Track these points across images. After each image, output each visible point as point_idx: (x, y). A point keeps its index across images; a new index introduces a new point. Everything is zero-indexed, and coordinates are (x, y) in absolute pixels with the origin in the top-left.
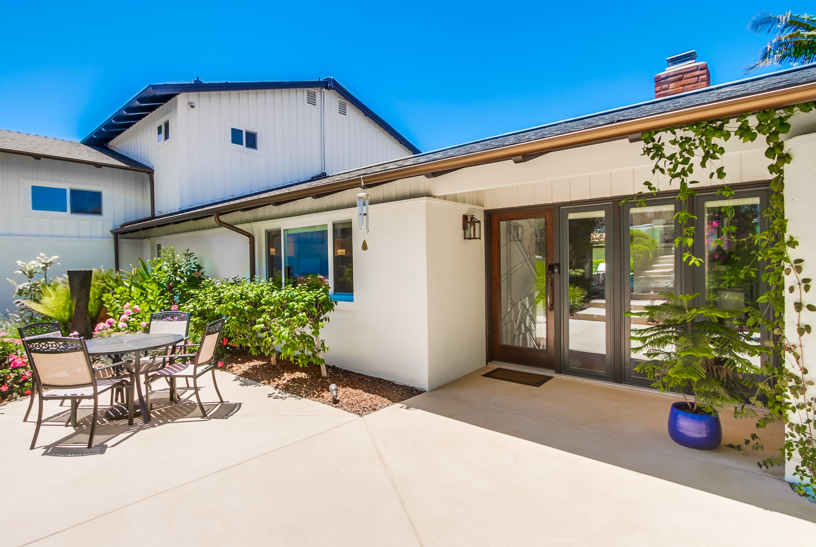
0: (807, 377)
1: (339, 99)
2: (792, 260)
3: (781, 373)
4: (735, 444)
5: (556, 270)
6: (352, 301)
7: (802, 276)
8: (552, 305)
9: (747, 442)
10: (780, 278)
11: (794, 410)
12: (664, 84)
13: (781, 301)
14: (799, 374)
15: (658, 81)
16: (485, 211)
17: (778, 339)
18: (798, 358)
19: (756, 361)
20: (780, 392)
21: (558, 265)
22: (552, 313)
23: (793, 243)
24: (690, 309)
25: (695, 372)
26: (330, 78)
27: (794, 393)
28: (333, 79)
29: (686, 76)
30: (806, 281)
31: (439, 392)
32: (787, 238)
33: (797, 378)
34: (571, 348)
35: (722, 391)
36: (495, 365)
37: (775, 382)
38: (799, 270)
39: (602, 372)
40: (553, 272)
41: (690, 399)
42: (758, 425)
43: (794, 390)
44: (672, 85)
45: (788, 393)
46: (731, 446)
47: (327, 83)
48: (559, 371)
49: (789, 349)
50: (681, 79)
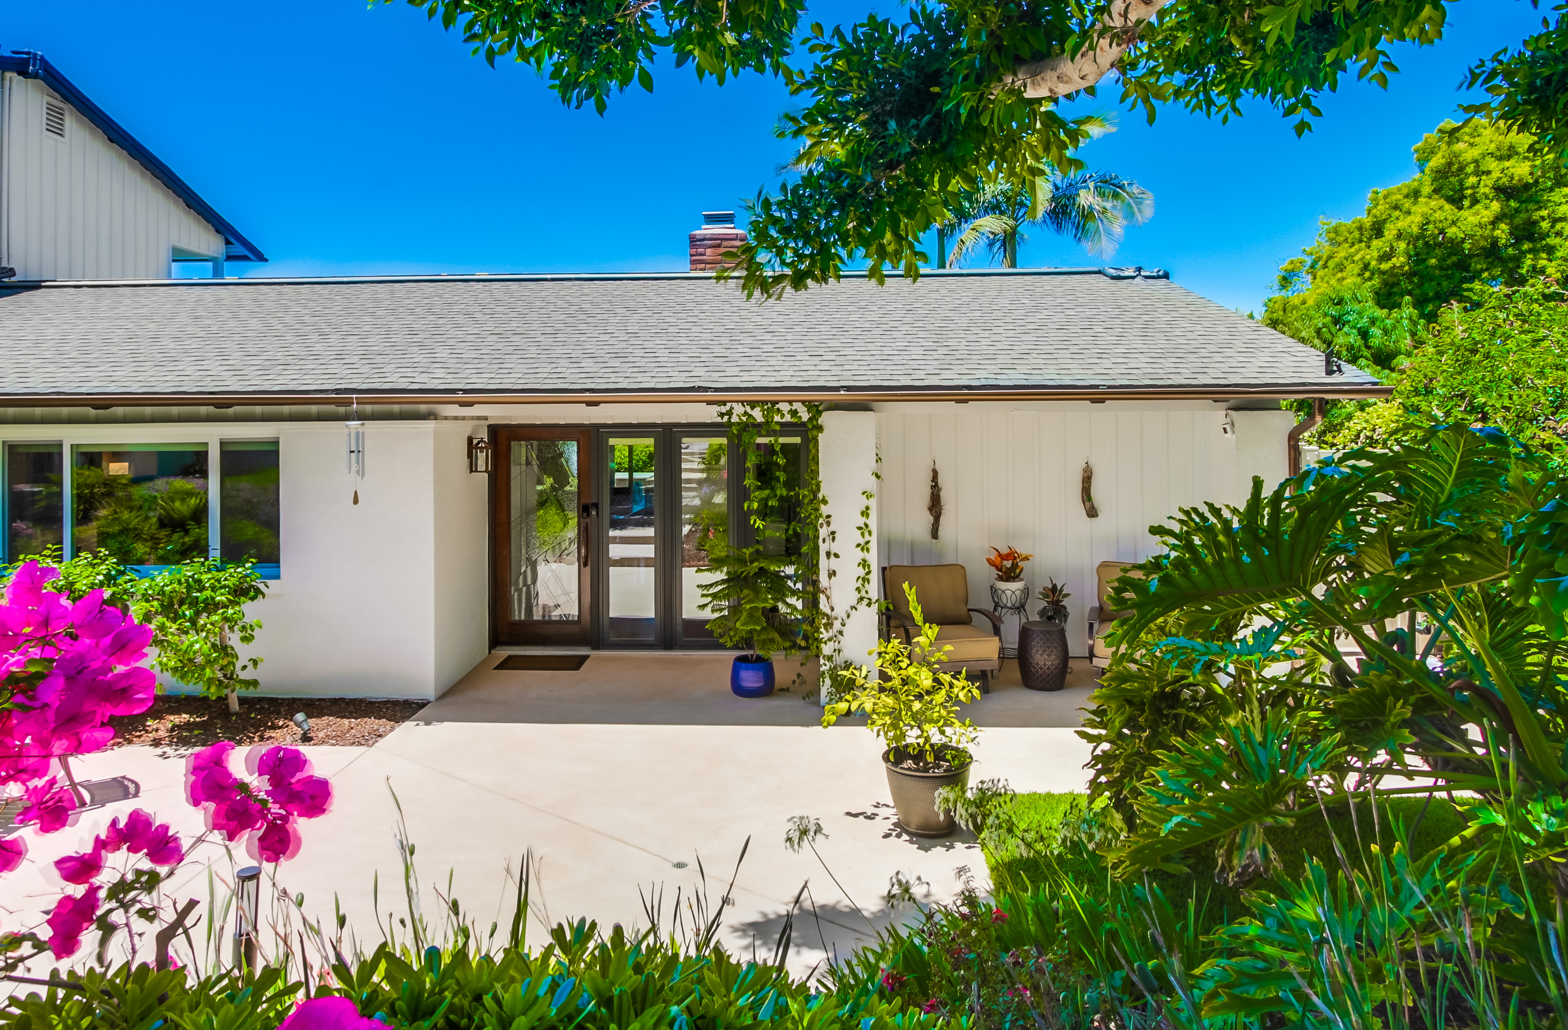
0: (834, 614)
1: (47, 99)
2: (824, 515)
3: (817, 613)
4: (785, 687)
5: (594, 513)
6: (278, 577)
7: (831, 529)
8: (586, 558)
9: (794, 682)
10: (817, 530)
11: (826, 643)
12: (700, 246)
13: (816, 549)
14: (828, 611)
15: (694, 241)
16: (489, 426)
17: (815, 583)
18: (828, 598)
19: (799, 605)
20: (817, 630)
21: (596, 506)
22: (587, 570)
23: (825, 502)
24: (752, 562)
25: (757, 623)
26: (36, 55)
27: (826, 629)
28: (42, 57)
29: (725, 243)
30: (833, 533)
31: (450, 700)
32: (820, 496)
33: (827, 616)
34: (612, 615)
35: (776, 636)
36: (504, 652)
37: (813, 622)
38: (828, 524)
39: (651, 638)
40: (589, 515)
41: (749, 653)
42: (802, 664)
43: (825, 625)
44: (709, 251)
45: (822, 630)
46: (782, 690)
47: (26, 62)
48: (596, 646)
49: (823, 592)
50: (719, 246)
